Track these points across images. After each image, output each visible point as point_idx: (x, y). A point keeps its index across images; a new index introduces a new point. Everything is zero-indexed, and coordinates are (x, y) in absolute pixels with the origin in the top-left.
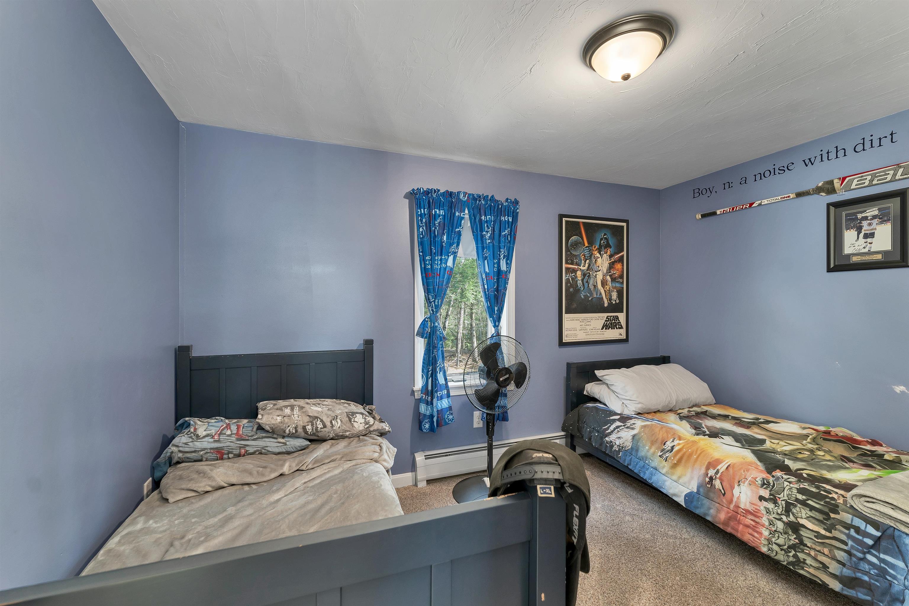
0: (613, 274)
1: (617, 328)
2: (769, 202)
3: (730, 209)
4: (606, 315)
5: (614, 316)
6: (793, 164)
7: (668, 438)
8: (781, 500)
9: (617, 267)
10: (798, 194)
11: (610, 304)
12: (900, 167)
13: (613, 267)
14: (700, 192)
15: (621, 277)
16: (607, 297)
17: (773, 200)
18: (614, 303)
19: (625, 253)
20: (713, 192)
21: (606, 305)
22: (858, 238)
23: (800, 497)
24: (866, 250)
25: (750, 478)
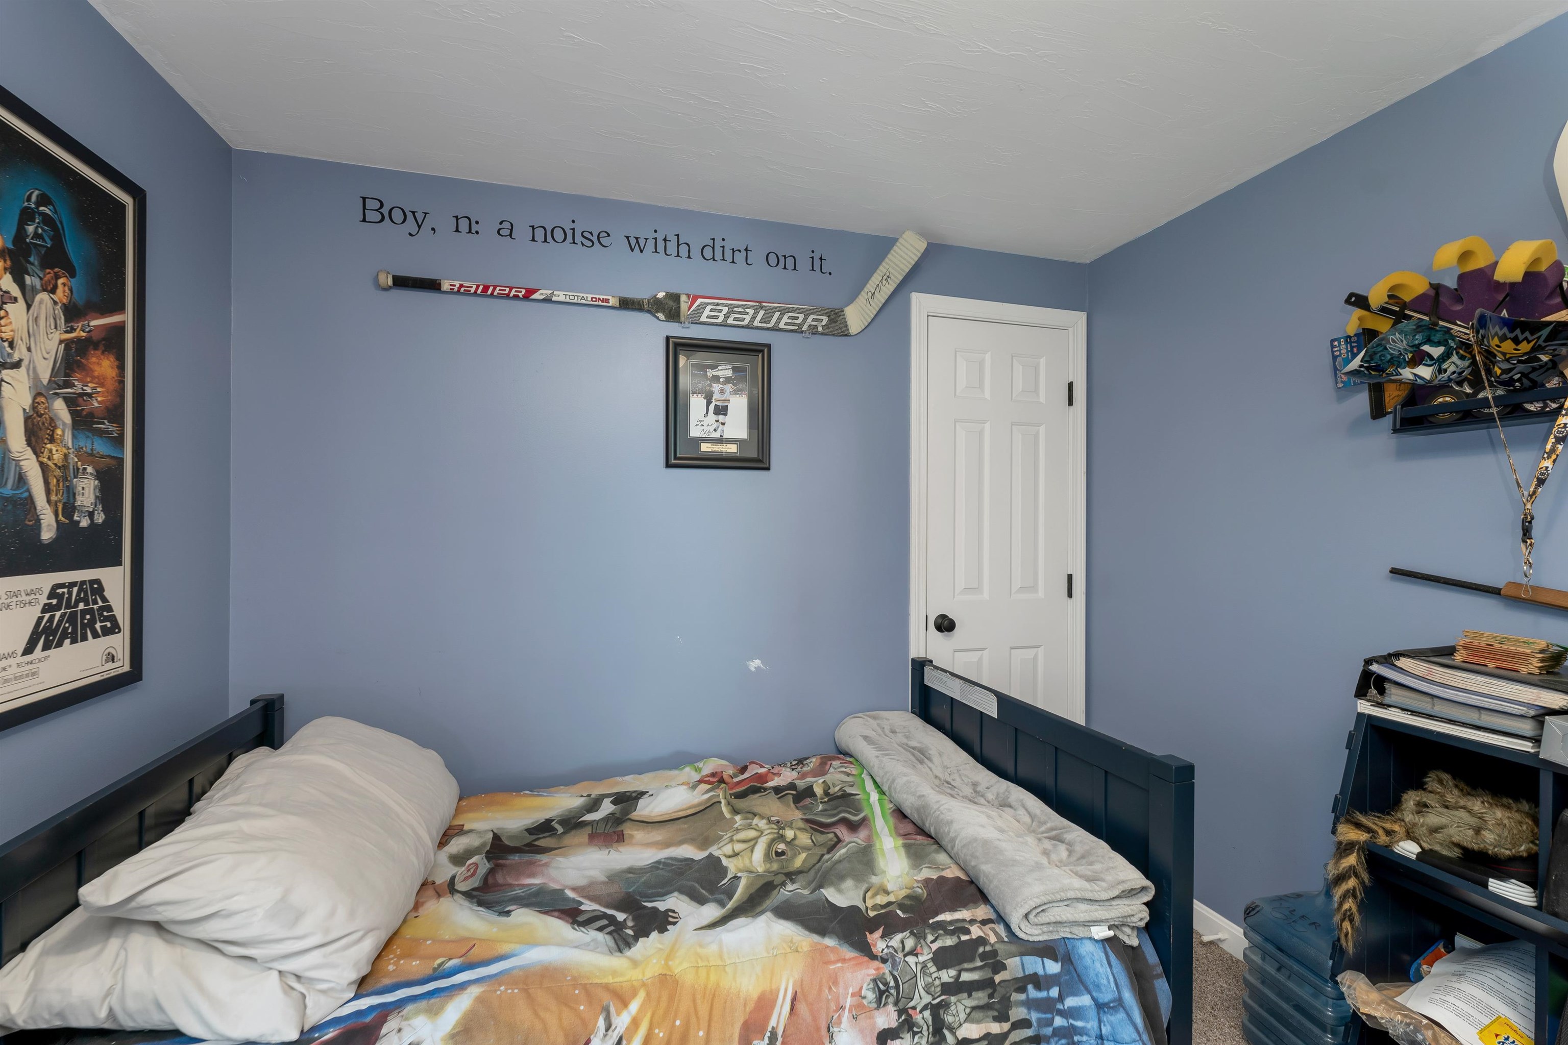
0: (81, 395)
1: (96, 635)
2: (568, 300)
3: (478, 287)
4: (45, 581)
5: (83, 583)
6: (609, 235)
7: (584, 1023)
8: (918, 1010)
9: (98, 371)
10: (624, 301)
11: (67, 529)
12: (762, 308)
13: (81, 367)
14: (385, 211)
15: (115, 413)
16: (54, 498)
17: (576, 297)
18: (85, 523)
19: (128, 317)
20: (426, 227)
21: (47, 534)
22: (707, 412)
23: (947, 975)
24: (717, 435)
25: (849, 999)
